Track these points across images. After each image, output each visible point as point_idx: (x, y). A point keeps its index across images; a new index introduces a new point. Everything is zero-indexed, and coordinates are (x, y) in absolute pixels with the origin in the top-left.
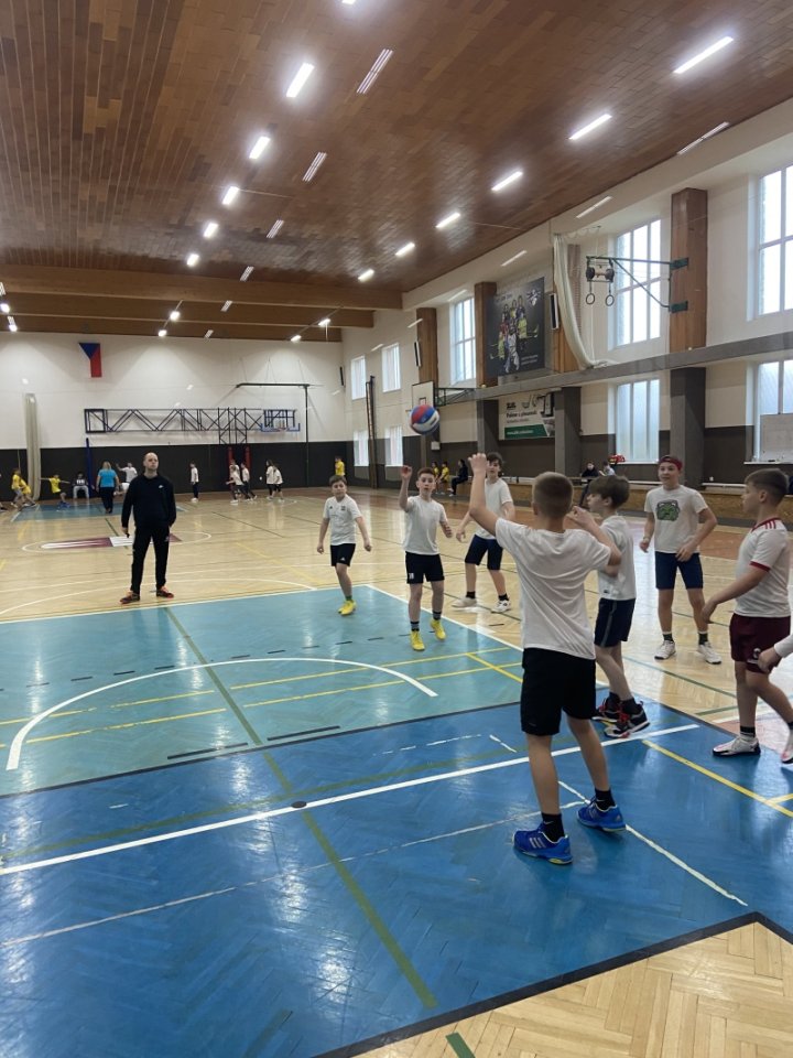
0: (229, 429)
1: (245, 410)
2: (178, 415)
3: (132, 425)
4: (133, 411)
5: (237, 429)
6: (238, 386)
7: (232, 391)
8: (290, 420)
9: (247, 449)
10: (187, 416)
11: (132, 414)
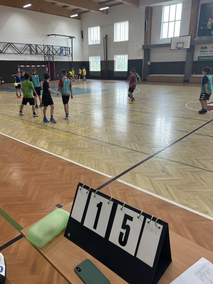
0: (48, 54)
1: (52, 46)
2: (29, 47)
3: (9, 50)
4: (10, 44)
5: (50, 54)
6: (48, 35)
7: (46, 37)
8: (68, 52)
9: (54, 63)
10: (32, 48)
11: (10, 45)
